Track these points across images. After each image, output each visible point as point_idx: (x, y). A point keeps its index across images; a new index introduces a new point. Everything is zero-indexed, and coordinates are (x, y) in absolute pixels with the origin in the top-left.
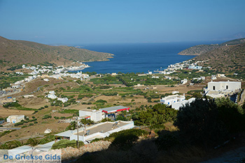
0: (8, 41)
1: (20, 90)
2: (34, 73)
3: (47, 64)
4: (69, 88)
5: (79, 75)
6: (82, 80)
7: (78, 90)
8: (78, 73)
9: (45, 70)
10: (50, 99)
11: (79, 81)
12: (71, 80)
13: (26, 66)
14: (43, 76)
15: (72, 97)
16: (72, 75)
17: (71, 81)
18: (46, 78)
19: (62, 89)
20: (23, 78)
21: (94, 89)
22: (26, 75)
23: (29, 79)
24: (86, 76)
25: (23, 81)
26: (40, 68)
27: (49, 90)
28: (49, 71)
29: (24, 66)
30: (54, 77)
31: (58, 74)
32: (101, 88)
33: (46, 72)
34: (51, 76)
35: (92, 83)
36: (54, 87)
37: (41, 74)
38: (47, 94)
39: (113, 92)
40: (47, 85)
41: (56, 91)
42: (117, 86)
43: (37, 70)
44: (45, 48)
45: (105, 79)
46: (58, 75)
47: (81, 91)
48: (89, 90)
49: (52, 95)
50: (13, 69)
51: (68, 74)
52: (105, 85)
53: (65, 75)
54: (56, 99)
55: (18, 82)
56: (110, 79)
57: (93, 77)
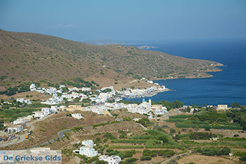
1: (23, 138)
2: (54, 102)
3: (79, 83)
4: (123, 134)
5: (144, 108)
6: (150, 118)
7: (142, 139)
8: (144, 104)
9: (75, 95)
10: (83, 157)
11: (144, 121)
12: (128, 118)
13: (38, 85)
14: (71, 109)
15: (129, 154)
16: (132, 108)
17: (129, 120)
18: (77, 112)
19: (109, 136)
20: (30, 112)
21: (177, 138)
22: (37, 106)
23: (42, 114)
24: (160, 109)
25: (29, 117)
26: (65, 90)
27: (82, 138)
28: (84, 96)
29: (32, 86)
30: (94, 109)
31: (102, 105)
32: (193, 136)
33: (78, 99)
34: (86, 109)
35: (172, 125)
36: (93, 132)
37: (67, 103)
38: (77, 146)
39: (220, 147)
40: (78, 127)
41: (97, 141)
42: (230, 133)
43: (59, 95)
44: (77, 50)
45: (202, 119)
46: (102, 107)
47: (150, 142)
48: (166, 141)
49: (88, 150)
50: (11, 92)
51: (123, 106)
52: (202, 130)
53: (116, 106)
54: (96, 158)
55: (19, 121)
56: (213, 117)
57: (176, 112)
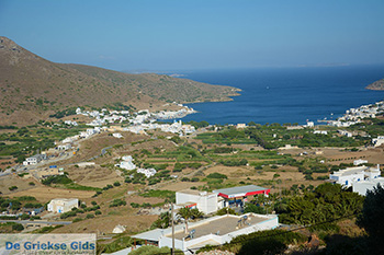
0: (52, 65)
1: (71, 154)
2: (97, 123)
3: (119, 107)
4: (158, 150)
5: (176, 128)
6: (181, 136)
7: (175, 154)
8: (175, 124)
9: (115, 118)
10: (123, 170)
11: (176, 138)
12: (162, 136)
13: (83, 109)
14: (111, 129)
15: (163, 167)
16: (165, 128)
17: (162, 138)
18: (117, 132)
19: (146, 152)
20: (77, 132)
21: (204, 152)
22: (83, 127)
23: (87, 134)
24: (189, 129)
25: (76, 137)
26: (107, 113)
27: (122, 154)
28: (123, 118)
29: (78, 110)
30: (132, 129)
32: (217, 151)
33: (118, 121)
34: (125, 129)
35: (200, 142)
36: (132, 149)
37: (108, 125)
38: (118, 161)
39: (239, 159)
40: (118, 144)
41: (135, 156)
42: (247, 147)
43: (102, 117)
45: (225, 136)
46: (139, 127)
47: (181, 156)
48: (194, 155)
49: (127, 164)
50: (60, 116)
51: (157, 126)
52: (225, 146)
53: (151, 126)
54: (135, 171)
55: (67, 140)
56: (234, 134)
57: (203, 130)
